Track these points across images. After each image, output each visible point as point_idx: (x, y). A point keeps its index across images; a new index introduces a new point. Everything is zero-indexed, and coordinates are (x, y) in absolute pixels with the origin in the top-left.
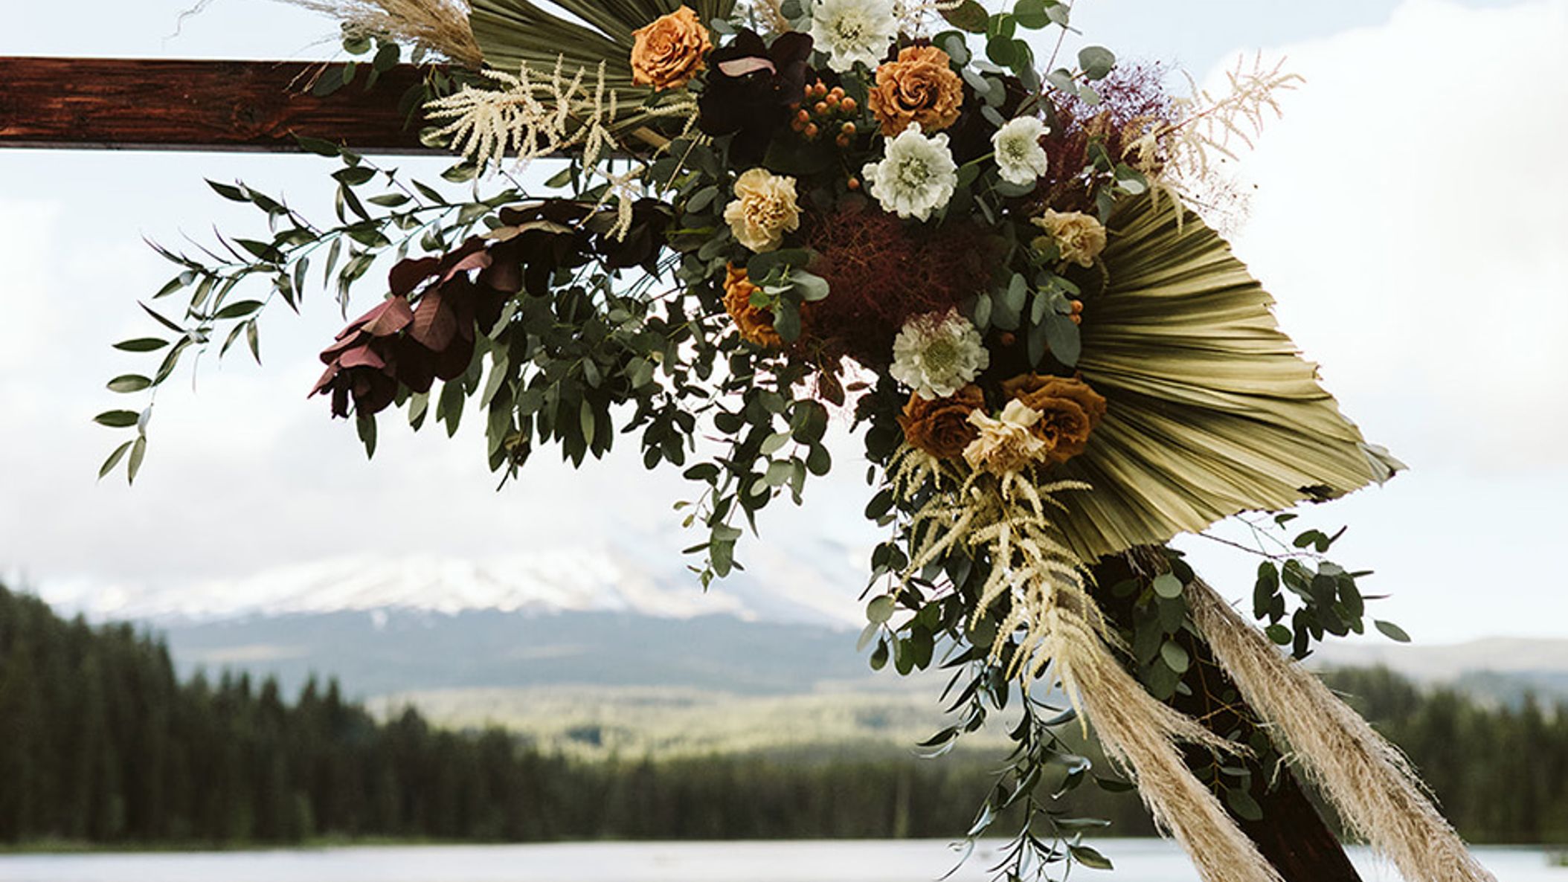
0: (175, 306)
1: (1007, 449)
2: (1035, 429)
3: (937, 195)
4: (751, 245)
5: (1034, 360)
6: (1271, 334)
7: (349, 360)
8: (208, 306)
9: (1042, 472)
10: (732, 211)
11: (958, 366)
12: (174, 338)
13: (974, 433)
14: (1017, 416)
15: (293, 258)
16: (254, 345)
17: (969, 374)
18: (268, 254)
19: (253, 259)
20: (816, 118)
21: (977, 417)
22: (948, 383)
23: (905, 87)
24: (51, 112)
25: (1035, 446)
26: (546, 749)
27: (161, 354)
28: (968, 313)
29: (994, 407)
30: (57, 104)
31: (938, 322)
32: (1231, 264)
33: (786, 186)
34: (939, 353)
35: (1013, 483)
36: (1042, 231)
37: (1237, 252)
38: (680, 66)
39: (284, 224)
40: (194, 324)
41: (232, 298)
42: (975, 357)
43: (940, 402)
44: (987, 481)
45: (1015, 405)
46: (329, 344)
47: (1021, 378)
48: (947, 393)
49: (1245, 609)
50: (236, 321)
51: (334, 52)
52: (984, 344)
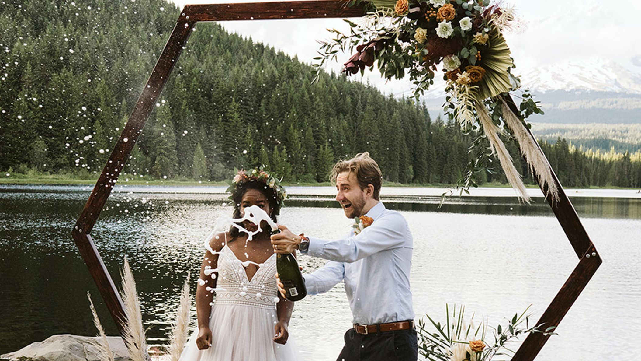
0: (323, 51)
1: (463, 80)
2: (468, 77)
3: (449, 33)
4: (419, 42)
7: (348, 66)
8: (328, 52)
9: (470, 84)
10: (415, 36)
11: (455, 65)
12: (323, 57)
13: (458, 77)
14: (465, 75)
15: (343, 42)
16: (336, 59)
17: (457, 66)
18: (339, 41)
19: (336, 43)
20: (429, 18)
21: (458, 74)
22: (453, 68)
24: (299, 13)
25: (468, 80)
27: (321, 60)
28: (456, 55)
29: (461, 72)
30: (300, 11)
31: (451, 57)
32: (505, 45)
33: (425, 31)
34: (451, 63)
35: (464, 86)
37: (506, 43)
38: (402, 10)
39: (340, 36)
40: (326, 55)
41: (333, 50)
42: (458, 63)
43: (451, 72)
45: (465, 72)
46: (345, 63)
47: (468, 67)
48: (452, 70)
50: (333, 54)
52: (460, 61)
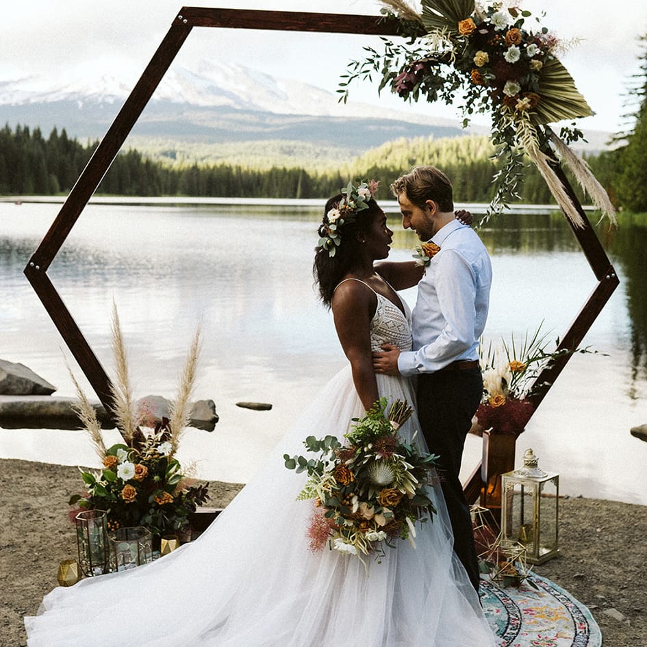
1: (524, 106)
2: (529, 103)
3: (517, 59)
4: (479, 65)
5: (529, 89)
6: (574, 88)
9: (529, 111)
10: (475, 59)
11: (515, 90)
12: (351, 76)
13: (518, 103)
14: (526, 101)
17: (517, 92)
22: (513, 94)
23: (512, 37)
25: (529, 106)
26: (154, 160)
27: (348, 79)
28: (518, 81)
29: (522, 98)
31: (512, 83)
33: (487, 55)
34: (512, 88)
35: (524, 113)
36: (531, 64)
38: (470, 31)
41: (364, 69)
42: (518, 89)
43: (511, 97)
44: (519, 112)
45: (526, 98)
47: (527, 93)
48: (513, 96)
49: (559, 135)
51: (379, 14)
52: (520, 86)
